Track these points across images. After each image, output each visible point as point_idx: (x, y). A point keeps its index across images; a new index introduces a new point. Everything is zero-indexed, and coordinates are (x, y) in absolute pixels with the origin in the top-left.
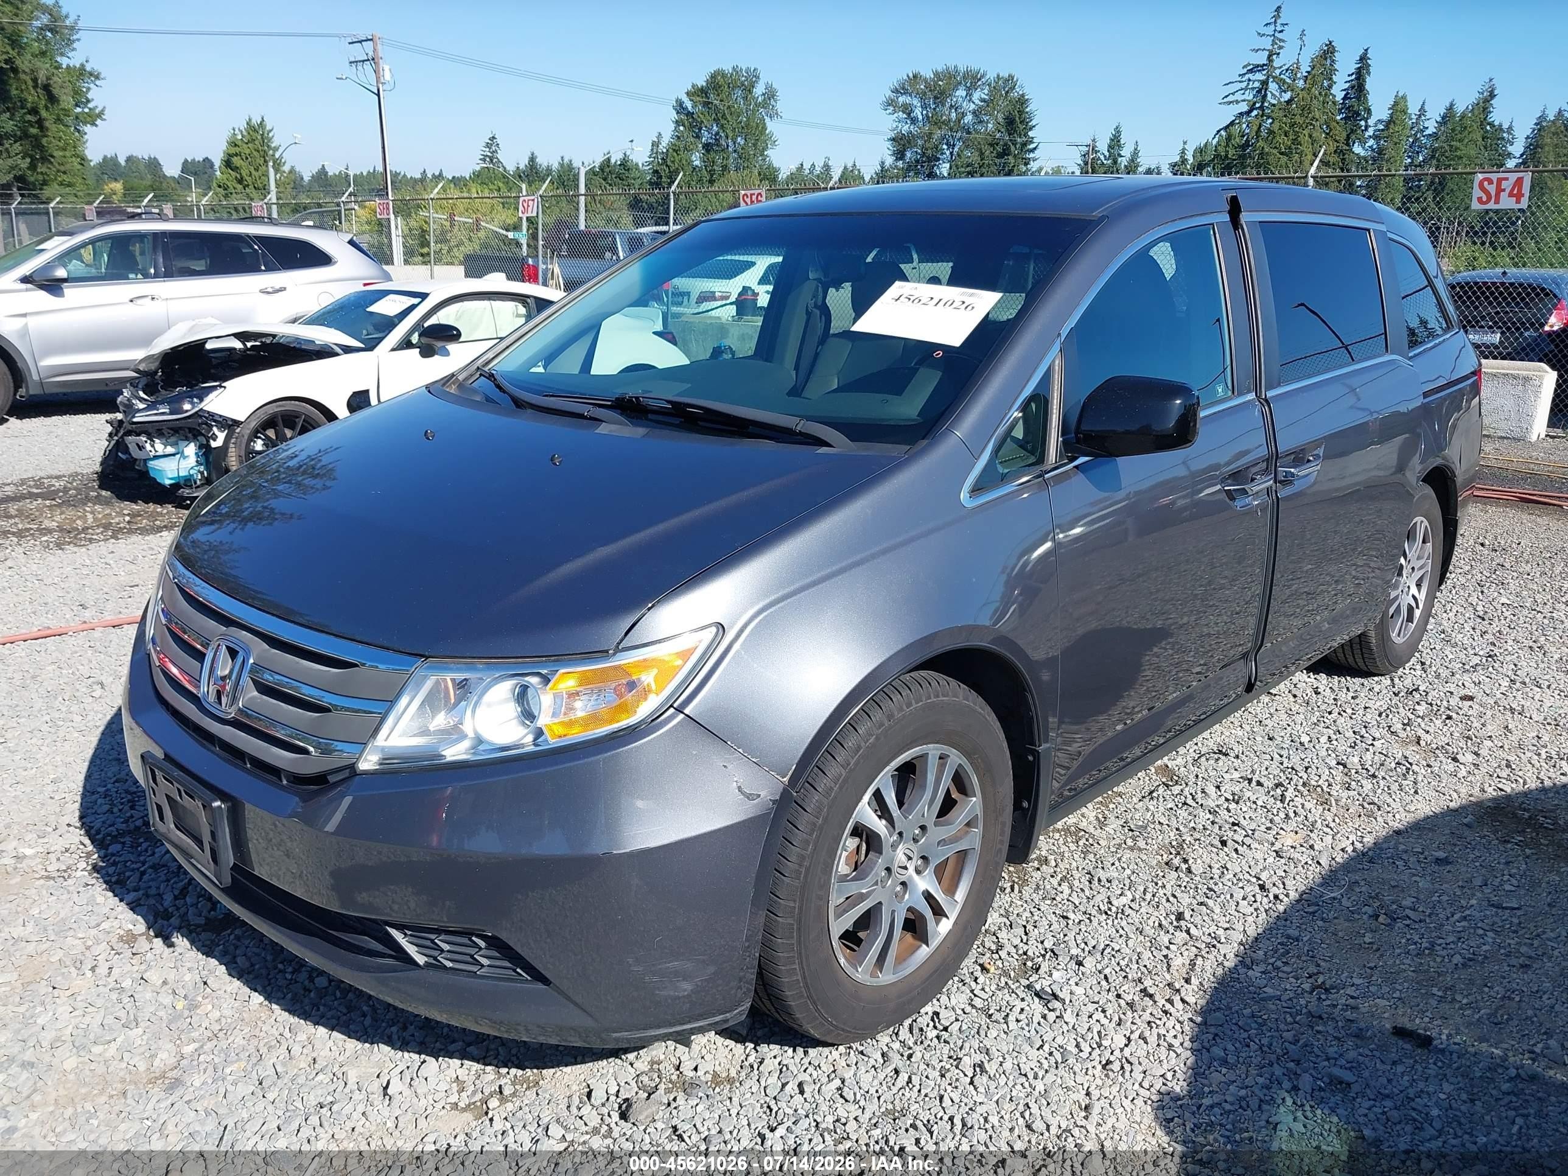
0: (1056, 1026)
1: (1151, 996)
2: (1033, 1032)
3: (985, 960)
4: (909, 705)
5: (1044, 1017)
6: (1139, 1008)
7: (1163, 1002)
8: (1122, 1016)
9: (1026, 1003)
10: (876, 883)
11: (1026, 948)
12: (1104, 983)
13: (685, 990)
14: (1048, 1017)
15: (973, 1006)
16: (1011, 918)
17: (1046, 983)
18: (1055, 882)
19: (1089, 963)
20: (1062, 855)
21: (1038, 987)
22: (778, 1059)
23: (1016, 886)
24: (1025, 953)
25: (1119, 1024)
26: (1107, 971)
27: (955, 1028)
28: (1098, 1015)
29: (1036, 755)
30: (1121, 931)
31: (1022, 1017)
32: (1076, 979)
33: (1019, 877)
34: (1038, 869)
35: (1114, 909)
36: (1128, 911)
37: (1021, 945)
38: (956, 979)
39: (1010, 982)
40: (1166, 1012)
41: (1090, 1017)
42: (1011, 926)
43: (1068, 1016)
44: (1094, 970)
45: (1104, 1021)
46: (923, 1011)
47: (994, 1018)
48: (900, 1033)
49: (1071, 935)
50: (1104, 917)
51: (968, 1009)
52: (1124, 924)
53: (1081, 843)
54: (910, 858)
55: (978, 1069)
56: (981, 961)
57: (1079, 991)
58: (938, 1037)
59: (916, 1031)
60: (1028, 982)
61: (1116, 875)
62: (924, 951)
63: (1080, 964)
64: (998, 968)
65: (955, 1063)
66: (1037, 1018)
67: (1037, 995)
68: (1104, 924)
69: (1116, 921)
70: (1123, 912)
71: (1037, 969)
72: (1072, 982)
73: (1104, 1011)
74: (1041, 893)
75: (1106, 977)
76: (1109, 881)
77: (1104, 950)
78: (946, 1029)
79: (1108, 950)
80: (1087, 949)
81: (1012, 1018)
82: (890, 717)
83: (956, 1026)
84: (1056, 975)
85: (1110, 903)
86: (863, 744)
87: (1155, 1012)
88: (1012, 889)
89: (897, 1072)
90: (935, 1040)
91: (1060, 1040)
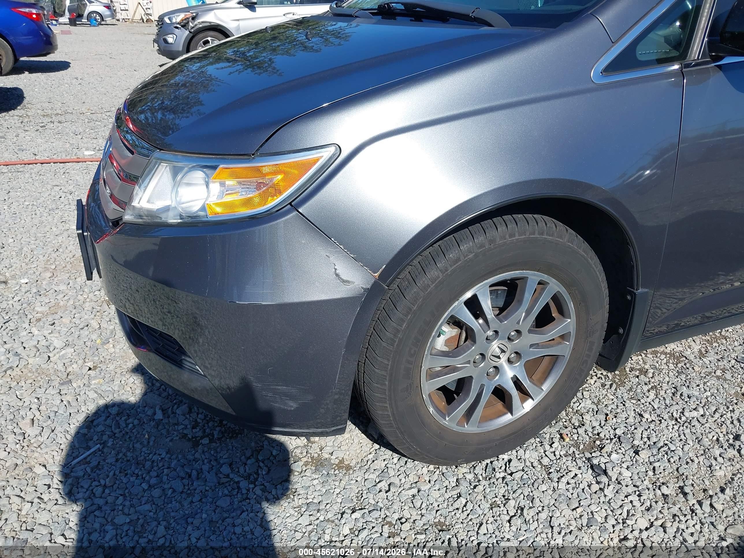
0: (595, 496)
1: (685, 494)
2: (575, 495)
3: (564, 432)
4: (512, 235)
5: (589, 486)
6: (670, 500)
7: (695, 501)
8: (654, 504)
9: (581, 471)
10: (468, 362)
11: (600, 430)
12: (651, 473)
13: (292, 406)
14: (592, 486)
15: (541, 463)
16: (599, 407)
17: (603, 460)
18: (646, 388)
19: (644, 455)
20: (661, 371)
21: (595, 462)
22: (386, 462)
23: (614, 386)
24: (598, 434)
25: (648, 510)
26: (657, 465)
27: (517, 476)
28: (634, 498)
29: (634, 295)
30: (682, 437)
31: (572, 481)
32: (629, 464)
33: (620, 380)
34: (638, 377)
35: (684, 418)
36: (695, 422)
37: (598, 427)
38: (538, 440)
39: (577, 452)
40: (693, 511)
41: (626, 497)
42: (597, 412)
43: (609, 492)
44: (647, 460)
45: (637, 503)
46: (501, 456)
47: (551, 476)
48: (477, 468)
49: (640, 430)
50: (674, 422)
51: (536, 464)
52: (687, 431)
53: (679, 365)
54: (503, 351)
55: (519, 511)
56: (562, 432)
57: (627, 474)
58: (504, 478)
59: (489, 469)
60: (590, 456)
61: (696, 394)
62: (508, 417)
63: (637, 452)
64: (573, 439)
65: (504, 502)
66: (584, 485)
67: (592, 467)
68: (670, 428)
69: (681, 428)
70: (690, 423)
71: (602, 448)
72: (625, 465)
73: (639, 496)
74: (631, 394)
75: (654, 469)
76: (689, 397)
77: (662, 447)
78: (511, 474)
79: (666, 448)
80: (648, 443)
81: (564, 480)
82: (491, 242)
83: (520, 473)
84: (614, 456)
85: (682, 413)
86: (462, 258)
87: (683, 509)
88: (611, 385)
89: (459, 496)
90: (500, 480)
91: (593, 508)
